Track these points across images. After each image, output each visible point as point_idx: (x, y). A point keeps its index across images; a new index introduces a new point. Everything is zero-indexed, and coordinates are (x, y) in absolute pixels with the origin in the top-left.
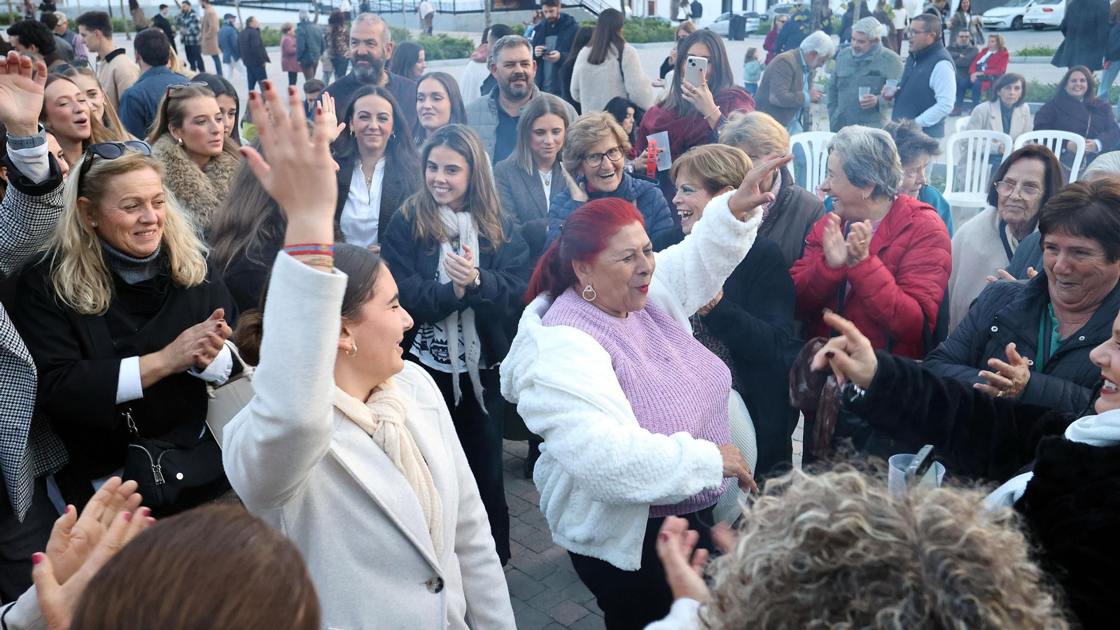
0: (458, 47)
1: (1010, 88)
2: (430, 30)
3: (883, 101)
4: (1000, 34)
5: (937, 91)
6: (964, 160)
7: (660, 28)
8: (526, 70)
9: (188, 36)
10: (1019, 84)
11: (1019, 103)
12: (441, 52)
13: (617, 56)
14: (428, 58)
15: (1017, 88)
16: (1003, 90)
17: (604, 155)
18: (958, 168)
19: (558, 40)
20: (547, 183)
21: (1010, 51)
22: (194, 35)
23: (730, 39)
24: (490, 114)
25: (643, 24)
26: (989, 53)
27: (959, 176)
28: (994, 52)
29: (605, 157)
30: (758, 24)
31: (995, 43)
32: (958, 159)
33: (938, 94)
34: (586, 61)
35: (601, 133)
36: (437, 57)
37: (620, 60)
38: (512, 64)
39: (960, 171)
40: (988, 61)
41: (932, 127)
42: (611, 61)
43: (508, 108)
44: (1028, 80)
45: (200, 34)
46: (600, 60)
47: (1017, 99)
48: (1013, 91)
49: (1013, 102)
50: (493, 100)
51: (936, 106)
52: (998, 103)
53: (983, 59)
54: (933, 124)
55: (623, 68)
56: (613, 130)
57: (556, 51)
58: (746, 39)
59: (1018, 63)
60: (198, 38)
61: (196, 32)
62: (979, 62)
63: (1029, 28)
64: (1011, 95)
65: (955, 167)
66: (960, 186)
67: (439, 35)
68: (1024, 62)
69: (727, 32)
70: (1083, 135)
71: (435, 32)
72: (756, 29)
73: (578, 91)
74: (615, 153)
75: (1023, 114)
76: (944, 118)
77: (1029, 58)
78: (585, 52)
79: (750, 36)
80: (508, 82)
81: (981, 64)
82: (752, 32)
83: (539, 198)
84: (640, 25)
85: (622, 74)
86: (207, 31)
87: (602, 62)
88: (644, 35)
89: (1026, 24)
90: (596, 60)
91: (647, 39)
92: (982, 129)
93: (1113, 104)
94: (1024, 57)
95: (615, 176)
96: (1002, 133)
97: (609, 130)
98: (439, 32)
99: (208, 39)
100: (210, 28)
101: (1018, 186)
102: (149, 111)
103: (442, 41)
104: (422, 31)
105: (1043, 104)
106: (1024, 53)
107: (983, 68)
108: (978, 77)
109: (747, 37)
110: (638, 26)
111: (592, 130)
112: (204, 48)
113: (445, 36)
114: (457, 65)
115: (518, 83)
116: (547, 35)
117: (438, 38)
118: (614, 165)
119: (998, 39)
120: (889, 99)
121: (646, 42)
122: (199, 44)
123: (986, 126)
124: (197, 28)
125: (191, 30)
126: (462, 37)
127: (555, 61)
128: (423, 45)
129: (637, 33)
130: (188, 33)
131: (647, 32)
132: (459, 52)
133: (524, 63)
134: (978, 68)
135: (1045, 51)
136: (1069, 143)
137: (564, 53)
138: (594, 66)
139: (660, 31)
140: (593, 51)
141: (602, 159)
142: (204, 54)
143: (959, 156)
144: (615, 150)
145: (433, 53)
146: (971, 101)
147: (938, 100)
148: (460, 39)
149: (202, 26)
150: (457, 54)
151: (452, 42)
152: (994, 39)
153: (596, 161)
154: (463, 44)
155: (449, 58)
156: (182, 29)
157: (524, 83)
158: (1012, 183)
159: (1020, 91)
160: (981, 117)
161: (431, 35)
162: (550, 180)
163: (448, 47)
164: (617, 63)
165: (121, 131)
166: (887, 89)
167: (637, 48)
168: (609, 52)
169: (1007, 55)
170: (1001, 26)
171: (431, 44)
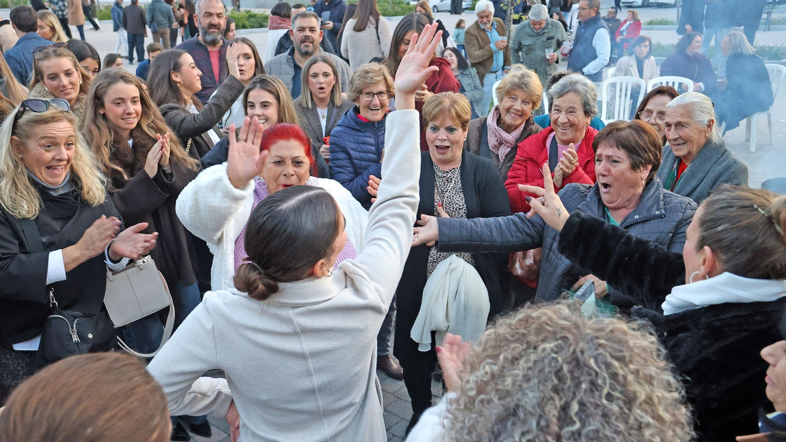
0: (259, 19)
1: (641, 46)
2: (239, 7)
3: (561, 57)
4: (635, 10)
5: (597, 49)
6: (613, 97)
7: (403, 6)
8: (313, 35)
9: (58, 11)
10: (647, 43)
11: (647, 57)
12: (247, 23)
13: (375, 26)
14: (237, 27)
15: (646, 46)
16: (637, 48)
17: (375, 94)
18: (610, 102)
19: (331, 13)
20: (323, 117)
21: (642, 21)
22: (62, 11)
23: (452, 14)
24: (288, 67)
25: (391, 3)
26: (628, 23)
27: (611, 108)
28: (632, 22)
29: (376, 96)
30: (471, 3)
31: (631, 16)
32: (610, 96)
33: (599, 52)
34: (352, 30)
35: (376, 78)
36: (244, 27)
37: (377, 28)
38: (302, 29)
39: (611, 105)
40: (627, 29)
41: (594, 74)
42: (370, 30)
43: (301, 63)
44: (654, 41)
45: (67, 10)
46: (362, 28)
47: (646, 54)
48: (643, 49)
49: (643, 56)
50: (290, 57)
51: (597, 60)
52: (634, 56)
53: (624, 27)
54: (595, 72)
55: (379, 34)
56: (385, 79)
57: (330, 22)
58: (462, 13)
59: (647, 30)
60: (65, 13)
61: (63, 8)
62: (621, 29)
63: (654, 6)
64: (642, 51)
65: (607, 102)
66: (611, 115)
67: (245, 11)
68: (651, 29)
69: (449, 8)
70: (692, 80)
71: (242, 9)
72: (469, 6)
73: (347, 51)
74: (383, 95)
75: (651, 64)
76: (602, 68)
77: (654, 26)
78: (351, 23)
79: (466, 11)
80: (300, 43)
81: (623, 30)
82: (467, 9)
83: (317, 128)
84: (389, 4)
85: (379, 38)
86: (72, 7)
87: (364, 29)
88: (391, 11)
89: (652, 3)
90: (359, 28)
91: (394, 14)
92: (625, 75)
93: (711, 58)
94: (650, 26)
95: (380, 111)
96: (638, 78)
97: (382, 77)
98: (245, 9)
99: (73, 13)
100: (74, 6)
101: (654, 114)
102: (25, 67)
103: (247, 15)
104: (232, 8)
105: (665, 58)
106: (650, 23)
107: (624, 33)
108: (621, 39)
109: (463, 12)
110: (387, 4)
111: (371, 75)
112: (70, 20)
113: (249, 12)
114: (258, 32)
115: (305, 44)
116: (322, 11)
117: (244, 13)
118: (381, 103)
119: (633, 13)
120: (565, 55)
121: (393, 16)
122: (66, 17)
123: (627, 73)
124: (64, 5)
125: (59, 7)
126: (261, 13)
127: (329, 29)
128: (234, 18)
129: (386, 10)
130: (57, 9)
131: (393, 8)
132: (260, 24)
133: (312, 30)
134: (621, 33)
135: (665, 21)
136: (683, 85)
137: (336, 23)
138: (359, 33)
139: (402, 8)
140: (357, 23)
141: (373, 96)
142: (71, 25)
143: (610, 95)
144: (384, 93)
145: (240, 24)
146: (617, 56)
147: (598, 55)
148: (260, 14)
149: (68, 4)
150: (258, 24)
151: (254, 16)
152: (631, 13)
153: (368, 97)
154: (263, 18)
155: (253, 27)
156: (52, 6)
157: (311, 45)
158: (650, 112)
159: (648, 48)
160: (623, 66)
161: (239, 11)
162: (326, 114)
163: (252, 19)
164: (375, 30)
165: (14, 83)
166: (564, 48)
167: (388, 20)
168: (369, 23)
169: (640, 25)
170: (635, 4)
171: (239, 17)
